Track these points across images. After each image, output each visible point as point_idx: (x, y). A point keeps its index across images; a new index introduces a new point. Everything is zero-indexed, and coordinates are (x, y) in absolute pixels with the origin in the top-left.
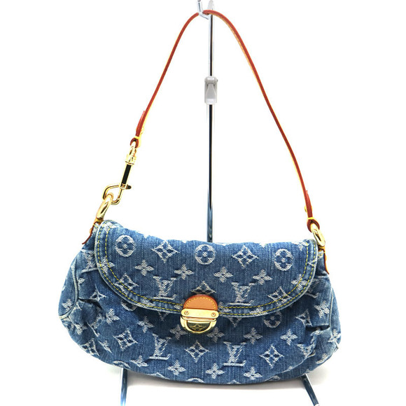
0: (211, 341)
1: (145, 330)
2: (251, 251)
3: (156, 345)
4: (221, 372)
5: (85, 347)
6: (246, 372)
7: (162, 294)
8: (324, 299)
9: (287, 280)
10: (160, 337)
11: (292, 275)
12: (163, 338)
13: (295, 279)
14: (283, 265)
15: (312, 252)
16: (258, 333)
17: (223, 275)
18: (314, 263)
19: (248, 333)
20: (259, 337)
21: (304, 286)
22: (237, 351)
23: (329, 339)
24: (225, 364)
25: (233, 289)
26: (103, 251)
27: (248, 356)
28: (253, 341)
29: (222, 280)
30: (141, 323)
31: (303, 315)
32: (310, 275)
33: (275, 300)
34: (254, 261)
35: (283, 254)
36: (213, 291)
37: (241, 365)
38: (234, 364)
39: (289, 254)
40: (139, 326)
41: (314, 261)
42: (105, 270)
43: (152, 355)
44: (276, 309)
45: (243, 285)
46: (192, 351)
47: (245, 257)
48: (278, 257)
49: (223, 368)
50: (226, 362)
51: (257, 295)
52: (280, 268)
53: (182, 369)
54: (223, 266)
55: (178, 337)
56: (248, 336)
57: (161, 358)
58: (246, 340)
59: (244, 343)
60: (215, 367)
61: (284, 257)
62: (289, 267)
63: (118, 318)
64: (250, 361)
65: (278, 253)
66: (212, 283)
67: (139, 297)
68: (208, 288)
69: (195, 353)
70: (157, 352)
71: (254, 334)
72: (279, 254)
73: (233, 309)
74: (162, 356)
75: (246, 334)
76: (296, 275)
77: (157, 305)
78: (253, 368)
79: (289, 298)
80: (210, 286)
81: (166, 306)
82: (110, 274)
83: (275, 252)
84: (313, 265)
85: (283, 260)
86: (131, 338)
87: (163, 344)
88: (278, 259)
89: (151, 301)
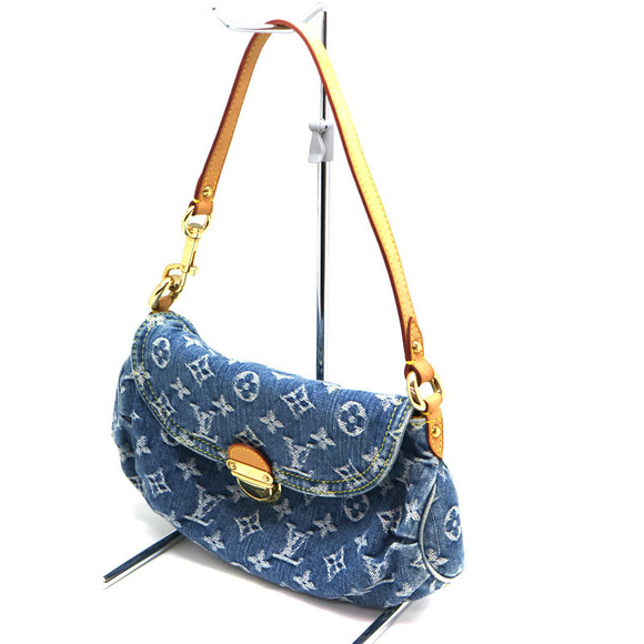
0: (275, 517)
1: (186, 477)
2: (309, 395)
3: (200, 501)
4: (267, 565)
5: (134, 482)
6: (298, 575)
7: (203, 432)
8: (416, 497)
9: (356, 451)
10: (209, 493)
11: (364, 445)
12: (213, 495)
13: (367, 453)
14: (351, 428)
15: (399, 416)
16: (333, 523)
17: (272, 422)
18: (396, 434)
19: (321, 518)
20: (332, 529)
21: (380, 468)
22: (298, 542)
23: (412, 561)
24: (275, 555)
25: (286, 447)
26: (140, 355)
27: (310, 553)
28: (323, 533)
29: (272, 429)
30: (182, 466)
31: (389, 513)
32: (389, 451)
33: (345, 478)
34: (308, 410)
35: (353, 410)
36: (262, 444)
37: (295, 563)
38: (286, 559)
39: (362, 413)
40: (178, 469)
41: (398, 431)
42: (141, 381)
43: (190, 514)
44: (347, 493)
45: (299, 444)
46: (244, 523)
47: (297, 402)
48: (345, 412)
49: (271, 560)
50: (278, 553)
51: (318, 464)
52: (345, 431)
53: (222, 546)
54: (270, 409)
55: (236, 498)
56: (319, 524)
57: (200, 522)
58: (315, 529)
59: (311, 533)
60: (261, 556)
61: (354, 414)
62: (358, 431)
63: (149, 451)
64: (310, 561)
65: (345, 407)
66: (258, 430)
67: (178, 428)
68: (254, 437)
69: (245, 528)
70: (199, 512)
71: (328, 522)
72: (346, 409)
73: (290, 477)
74: (202, 520)
75: (317, 520)
76: (368, 446)
77: (197, 446)
78: (308, 573)
79: (364, 480)
80: (257, 435)
81: (208, 449)
82: (147, 387)
83: (342, 404)
84: (395, 437)
85: (352, 419)
86: (163, 483)
87: (210, 504)
88: (344, 417)
89: (191, 438)
